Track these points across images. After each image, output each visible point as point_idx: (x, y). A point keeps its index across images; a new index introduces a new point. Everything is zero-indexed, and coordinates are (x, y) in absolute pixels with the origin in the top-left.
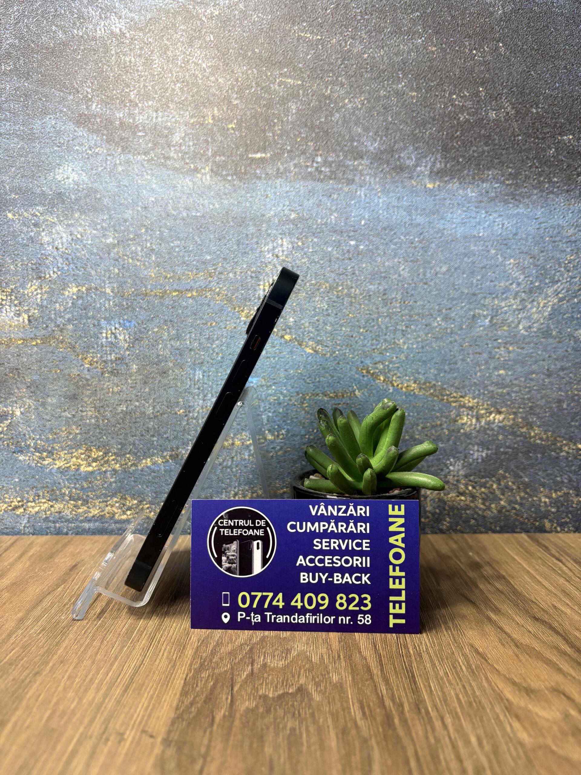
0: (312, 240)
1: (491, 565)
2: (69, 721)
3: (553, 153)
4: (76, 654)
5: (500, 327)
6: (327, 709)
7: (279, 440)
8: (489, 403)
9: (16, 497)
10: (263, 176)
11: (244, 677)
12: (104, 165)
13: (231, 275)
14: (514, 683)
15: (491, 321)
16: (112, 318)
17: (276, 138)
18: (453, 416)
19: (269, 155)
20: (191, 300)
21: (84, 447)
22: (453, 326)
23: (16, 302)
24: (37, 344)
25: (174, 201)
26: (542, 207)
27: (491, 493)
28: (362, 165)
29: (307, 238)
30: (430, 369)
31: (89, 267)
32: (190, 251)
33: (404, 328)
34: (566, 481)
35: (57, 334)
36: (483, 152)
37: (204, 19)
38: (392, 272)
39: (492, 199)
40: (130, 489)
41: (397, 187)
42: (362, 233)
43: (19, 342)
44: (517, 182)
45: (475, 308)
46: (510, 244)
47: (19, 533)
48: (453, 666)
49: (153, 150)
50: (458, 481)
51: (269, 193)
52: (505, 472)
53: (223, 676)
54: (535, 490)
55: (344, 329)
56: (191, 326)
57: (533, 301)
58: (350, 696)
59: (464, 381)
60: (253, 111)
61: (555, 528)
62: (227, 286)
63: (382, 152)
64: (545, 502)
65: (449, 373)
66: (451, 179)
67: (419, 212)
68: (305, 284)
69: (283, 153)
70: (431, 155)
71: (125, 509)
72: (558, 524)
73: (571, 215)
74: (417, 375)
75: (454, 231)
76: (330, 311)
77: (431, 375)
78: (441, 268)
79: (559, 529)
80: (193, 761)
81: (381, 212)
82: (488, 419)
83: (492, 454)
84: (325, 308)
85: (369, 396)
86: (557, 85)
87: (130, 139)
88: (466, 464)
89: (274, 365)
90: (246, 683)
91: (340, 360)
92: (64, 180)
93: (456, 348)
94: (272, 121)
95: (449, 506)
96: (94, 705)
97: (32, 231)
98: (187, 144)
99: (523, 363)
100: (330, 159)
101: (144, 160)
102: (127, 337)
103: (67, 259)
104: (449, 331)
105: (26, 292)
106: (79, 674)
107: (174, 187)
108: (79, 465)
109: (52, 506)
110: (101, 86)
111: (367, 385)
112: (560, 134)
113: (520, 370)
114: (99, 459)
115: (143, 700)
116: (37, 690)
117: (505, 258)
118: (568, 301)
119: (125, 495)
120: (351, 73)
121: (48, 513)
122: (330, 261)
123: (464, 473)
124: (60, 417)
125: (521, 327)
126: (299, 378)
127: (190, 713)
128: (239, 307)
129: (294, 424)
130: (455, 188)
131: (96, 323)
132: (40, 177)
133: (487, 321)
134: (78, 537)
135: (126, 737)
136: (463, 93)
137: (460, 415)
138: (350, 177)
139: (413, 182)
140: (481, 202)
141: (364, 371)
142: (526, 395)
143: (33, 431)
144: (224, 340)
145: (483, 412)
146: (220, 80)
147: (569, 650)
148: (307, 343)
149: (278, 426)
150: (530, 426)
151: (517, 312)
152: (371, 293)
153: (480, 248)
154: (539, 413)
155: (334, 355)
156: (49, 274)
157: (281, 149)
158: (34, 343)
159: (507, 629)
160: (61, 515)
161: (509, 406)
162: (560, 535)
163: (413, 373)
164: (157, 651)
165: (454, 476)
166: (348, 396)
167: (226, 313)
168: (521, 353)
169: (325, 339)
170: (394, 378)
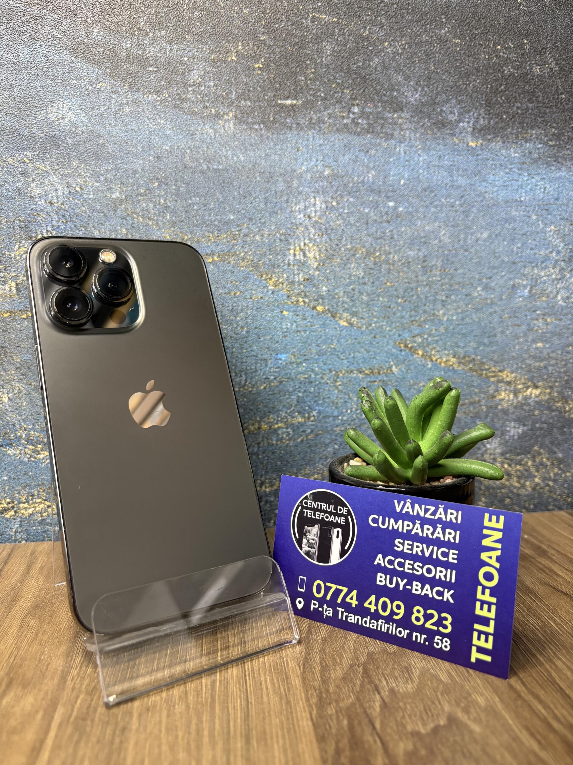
0: (348, 200)
5: (538, 298)
6: (496, 742)
7: (310, 423)
8: (526, 377)
10: (294, 126)
11: (378, 709)
13: (258, 238)
15: (530, 291)
17: (309, 82)
18: (491, 392)
19: (300, 102)
22: (493, 296)
25: (192, 151)
27: (526, 470)
28: (402, 118)
29: (342, 197)
30: (470, 342)
32: (211, 209)
33: (444, 298)
36: (527, 109)
38: (432, 237)
39: (535, 161)
41: (439, 144)
42: (401, 193)
44: (560, 144)
45: (515, 278)
46: (552, 209)
49: (166, 89)
50: (495, 459)
51: (300, 145)
52: (540, 448)
53: (354, 710)
55: (381, 299)
59: (502, 355)
60: (282, 49)
62: (253, 250)
63: (423, 104)
65: (488, 346)
66: (494, 137)
67: (460, 173)
68: (340, 250)
69: (317, 101)
70: (474, 110)
74: (456, 349)
75: (495, 194)
76: (367, 280)
77: (470, 349)
78: (482, 234)
81: (421, 171)
82: (525, 394)
84: (361, 276)
85: (407, 372)
87: (139, 75)
88: (502, 441)
89: (305, 340)
90: (385, 716)
91: (376, 334)
92: (58, 120)
93: (496, 320)
94: (304, 62)
97: (19, 181)
98: (207, 84)
99: (560, 335)
100: (367, 110)
103: (64, 216)
104: (489, 301)
105: (13, 255)
106: (178, 725)
107: (192, 135)
111: (405, 360)
113: (557, 342)
121: (44, 514)
122: (367, 224)
125: (559, 297)
126: (332, 354)
128: (267, 274)
129: (326, 404)
130: (498, 148)
132: (28, 115)
133: (526, 291)
136: (508, 44)
137: (498, 391)
138: (389, 131)
139: (455, 139)
140: (524, 163)
141: (402, 345)
142: (562, 368)
144: (249, 312)
145: (520, 387)
146: (245, 11)
148: (341, 315)
149: (309, 407)
150: (565, 399)
151: (556, 282)
152: (410, 260)
155: (370, 328)
157: (314, 95)
158: (25, 316)
163: (452, 346)
164: (258, 684)
165: (490, 454)
166: (384, 373)
167: (251, 281)
168: (558, 325)
169: (360, 310)
170: (433, 353)
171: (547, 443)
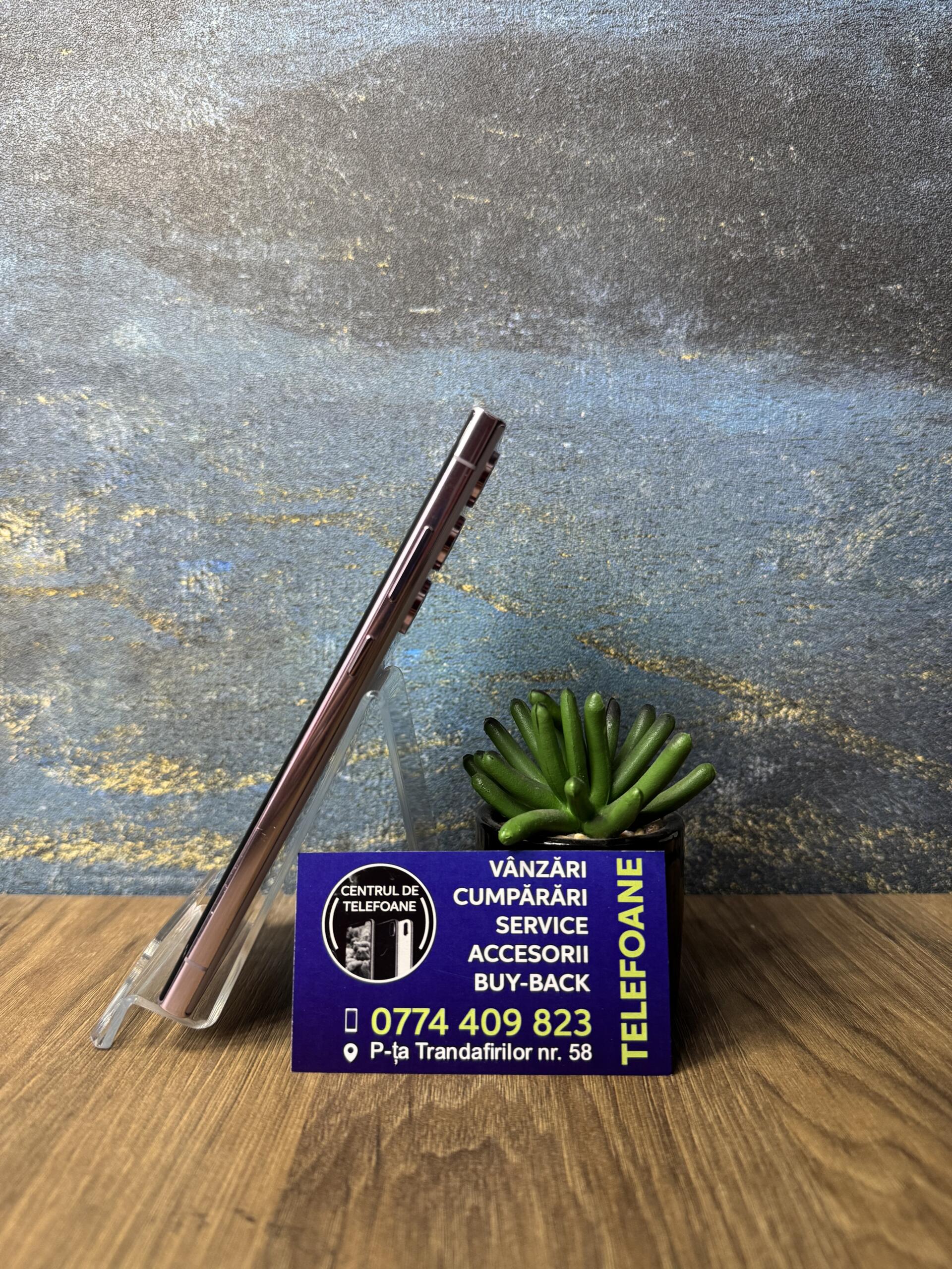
1: (785, 946)
2: (120, 1192)
3: (873, 311)
4: (133, 1084)
5: (794, 574)
6: (530, 1176)
7: (454, 747)
8: (778, 690)
9: (43, 835)
10: (432, 342)
11: (397, 1124)
12: (188, 323)
13: (381, 493)
14: (824, 1133)
15: (780, 565)
16: (198, 557)
17: (452, 283)
18: (722, 711)
19: (439, 310)
20: (319, 531)
21: (149, 757)
22: (720, 572)
23: (48, 531)
24: (78, 598)
25: (293, 379)
26: (858, 391)
27: (783, 831)
28: (583, 325)
30: (686, 637)
31: (161, 478)
32: (319, 456)
33: (646, 575)
34: (899, 812)
35: (110, 581)
36: (768, 307)
37: (343, 107)
38: (627, 489)
39: (782, 378)
40: (221, 823)
41: (636, 359)
42: (582, 429)
43: (52, 593)
44: (819, 353)
45: (755, 545)
46: (810, 446)
47: (45, 891)
48: (729, 1107)
49: (262, 300)
50: (731, 811)
51: (440, 368)
52: (804, 798)
53: (365, 1122)
54: (852, 827)
55: (554, 575)
56: (320, 570)
57: (845, 534)
58: (565, 1156)
59: (738, 657)
60: (416, 243)
61: (883, 886)
62: (375, 509)
63: (613, 306)
64: (867, 846)
65: (715, 644)
66: (719, 347)
67: (669, 398)
68: (495, 506)
69: (462, 307)
70: (688, 310)
71: (211, 853)
72: (886, 880)
73: (901, 404)
74: (665, 647)
75: (722, 426)
76: (533, 549)
77: (688, 648)
78: (702, 483)
79: (888, 887)
80: (317, 1260)
81: (611, 398)
82: (777, 716)
83: (784, 769)
84: (525, 544)
86: (878, 209)
87: (228, 284)
88: (743, 785)
89: (446, 631)
90: (400, 1134)
91: (548, 624)
92: (126, 345)
93: (727, 606)
94: (446, 257)
95: (717, 851)
96: (158, 1168)
97: (75, 423)
98: (315, 292)
99: (830, 629)
100: (534, 317)
101: (248, 315)
102: (220, 586)
103: (127, 466)
104: (714, 579)
105: (63, 517)
106: (137, 1117)
107: (295, 358)
108: (141, 786)
109: (97, 850)
110: (185, 206)
111: (590, 662)
112: (882, 282)
113: (826, 639)
114: (174, 775)
115: (238, 1159)
116: (70, 1143)
117: (803, 467)
118: (899, 535)
119: (212, 832)
120: (566, 187)
121: (92, 860)
122: (533, 473)
123: (739, 800)
124: (113, 710)
125: (827, 574)
126: (484, 651)
127: (312, 1181)
128: (393, 541)
129: (477, 723)
130: (725, 361)
131: (172, 564)
132: (89, 341)
133: (774, 564)
134: (138, 897)
135: (208, 1220)
136: (736, 219)
137: (732, 710)
138: (564, 344)
139: (661, 352)
140: (764, 382)
141: (585, 641)
142: (836, 678)
143: (70, 732)
144: (369, 592)
145: (768, 704)
146: (367, 197)
147: (909, 1079)
148: (497, 596)
149: (452, 724)
150: (843, 726)
151: (821, 551)
152: (595, 521)
153: (764, 452)
154: (857, 707)
155: (539, 615)
156: (100, 489)
157: (458, 300)
158: (74, 595)
159: (811, 1046)
160: (112, 863)
161: (810, 695)
162: (890, 896)
163: (660, 643)
164: (260, 1083)
165: (724, 804)
166: (559, 679)
167: (371, 552)
168: (828, 615)
169: (524, 590)
170: (631, 652)
171: (816, 790)
